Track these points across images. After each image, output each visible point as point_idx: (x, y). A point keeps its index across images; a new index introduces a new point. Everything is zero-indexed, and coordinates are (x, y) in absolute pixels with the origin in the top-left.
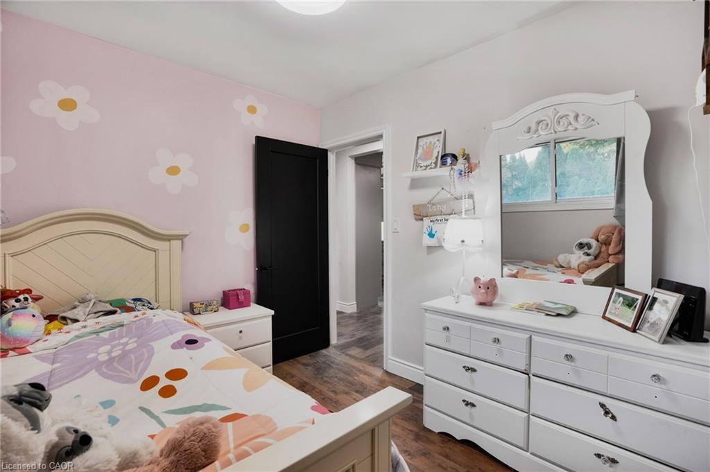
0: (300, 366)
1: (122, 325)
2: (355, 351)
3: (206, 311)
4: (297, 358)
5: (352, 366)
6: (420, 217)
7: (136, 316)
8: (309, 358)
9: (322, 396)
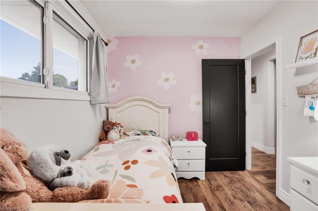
0: (223, 176)
1: (140, 140)
2: (261, 178)
3: (177, 140)
4: (224, 172)
5: (254, 186)
6: (302, 95)
7: (145, 137)
8: (230, 173)
9: (226, 196)
